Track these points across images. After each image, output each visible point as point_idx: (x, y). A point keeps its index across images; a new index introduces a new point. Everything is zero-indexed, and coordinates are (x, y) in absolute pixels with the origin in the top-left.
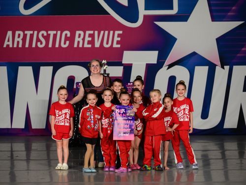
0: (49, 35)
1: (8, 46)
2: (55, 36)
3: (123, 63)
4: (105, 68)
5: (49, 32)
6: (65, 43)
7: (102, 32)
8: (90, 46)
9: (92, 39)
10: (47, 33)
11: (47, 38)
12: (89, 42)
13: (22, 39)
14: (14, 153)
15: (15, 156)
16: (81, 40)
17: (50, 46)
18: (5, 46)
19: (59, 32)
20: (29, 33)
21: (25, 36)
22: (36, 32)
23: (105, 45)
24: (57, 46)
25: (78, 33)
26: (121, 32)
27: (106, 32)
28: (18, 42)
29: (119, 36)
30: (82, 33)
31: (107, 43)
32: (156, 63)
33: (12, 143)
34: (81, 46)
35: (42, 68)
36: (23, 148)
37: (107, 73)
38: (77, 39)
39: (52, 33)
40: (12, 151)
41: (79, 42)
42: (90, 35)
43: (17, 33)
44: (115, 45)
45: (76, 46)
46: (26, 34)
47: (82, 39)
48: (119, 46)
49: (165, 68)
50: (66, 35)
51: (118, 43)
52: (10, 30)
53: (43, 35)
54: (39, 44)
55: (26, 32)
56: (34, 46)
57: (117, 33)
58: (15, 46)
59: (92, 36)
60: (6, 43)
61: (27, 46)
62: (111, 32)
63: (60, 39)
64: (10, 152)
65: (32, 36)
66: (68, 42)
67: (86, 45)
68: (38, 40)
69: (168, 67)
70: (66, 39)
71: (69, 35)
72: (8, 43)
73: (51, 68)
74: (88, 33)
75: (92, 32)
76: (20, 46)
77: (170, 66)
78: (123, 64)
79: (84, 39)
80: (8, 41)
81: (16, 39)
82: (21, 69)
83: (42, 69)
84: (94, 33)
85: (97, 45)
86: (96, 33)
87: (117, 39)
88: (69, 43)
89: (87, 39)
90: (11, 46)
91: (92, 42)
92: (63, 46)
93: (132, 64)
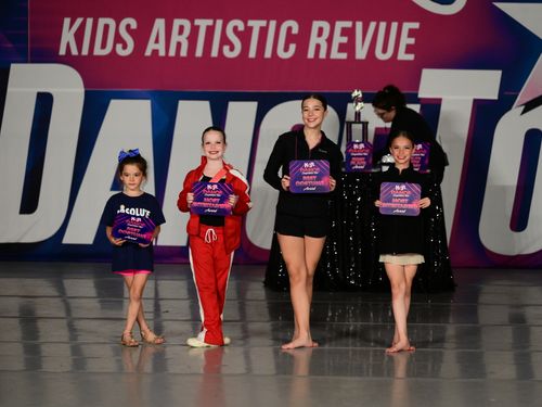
0: (249, 30)
1: (155, 52)
2: (264, 32)
3: (420, 96)
4: (358, 108)
5: (251, 23)
6: (286, 49)
7: (373, 25)
8: (344, 56)
9: (349, 40)
10: (246, 23)
11: (244, 37)
12: (342, 48)
13: (188, 38)
14: (161, 303)
15: (163, 309)
16: (323, 42)
17: (252, 54)
18: (148, 53)
19: (273, 24)
20: (203, 24)
21: (195, 30)
22: (219, 23)
23: (379, 55)
24: (268, 54)
25: (316, 25)
26: (416, 25)
27: (383, 25)
28: (179, 45)
29: (412, 33)
30: (326, 25)
31: (385, 50)
32: (496, 98)
33: (156, 280)
34: (323, 55)
35: (232, 105)
36: (184, 293)
37: (362, 120)
38: (314, 40)
39: (256, 25)
40: (157, 299)
41: (318, 47)
42: (344, 32)
43: (177, 23)
44: (403, 56)
45: (311, 54)
46: (198, 27)
47: (325, 39)
48: (411, 57)
49: (516, 110)
50: (290, 29)
51: (409, 49)
52: (161, 17)
53: (235, 29)
54: (226, 49)
55: (197, 22)
56: (214, 53)
57: (407, 26)
58: (172, 53)
59: (349, 33)
60: (151, 46)
61: (199, 52)
62: (395, 25)
63: (275, 38)
64: (152, 302)
65: (210, 31)
66: (293, 47)
67: (336, 55)
68: (225, 40)
69: (523, 107)
70: (290, 38)
71: (295, 30)
72: (156, 47)
73: (253, 106)
74: (340, 25)
75: (348, 24)
76: (184, 53)
77: (529, 106)
78: (420, 99)
79: (330, 41)
80: (157, 41)
81: (175, 38)
82: (183, 105)
83: (233, 107)
84: (354, 25)
85: (361, 53)
86: (359, 25)
87: (406, 40)
88: (297, 48)
89: (339, 39)
90: (162, 53)
91: (348, 47)
92: (282, 54)
93: (440, 100)
